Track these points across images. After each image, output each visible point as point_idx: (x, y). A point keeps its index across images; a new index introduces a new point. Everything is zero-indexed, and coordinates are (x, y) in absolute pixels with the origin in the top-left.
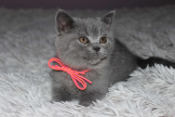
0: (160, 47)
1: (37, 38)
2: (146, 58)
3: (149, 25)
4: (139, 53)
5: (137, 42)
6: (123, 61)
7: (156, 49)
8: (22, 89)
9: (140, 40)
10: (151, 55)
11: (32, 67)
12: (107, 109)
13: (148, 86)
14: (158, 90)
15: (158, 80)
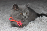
0: (45, 11)
1: (8, 8)
2: (40, 14)
3: (42, 4)
4: (38, 13)
5: (38, 9)
6: (33, 15)
7: (44, 11)
8: (2, 23)
9: (39, 9)
10: (42, 13)
11: (6, 17)
12: (27, 29)
13: (40, 22)
14: (43, 24)
15: (43, 21)
